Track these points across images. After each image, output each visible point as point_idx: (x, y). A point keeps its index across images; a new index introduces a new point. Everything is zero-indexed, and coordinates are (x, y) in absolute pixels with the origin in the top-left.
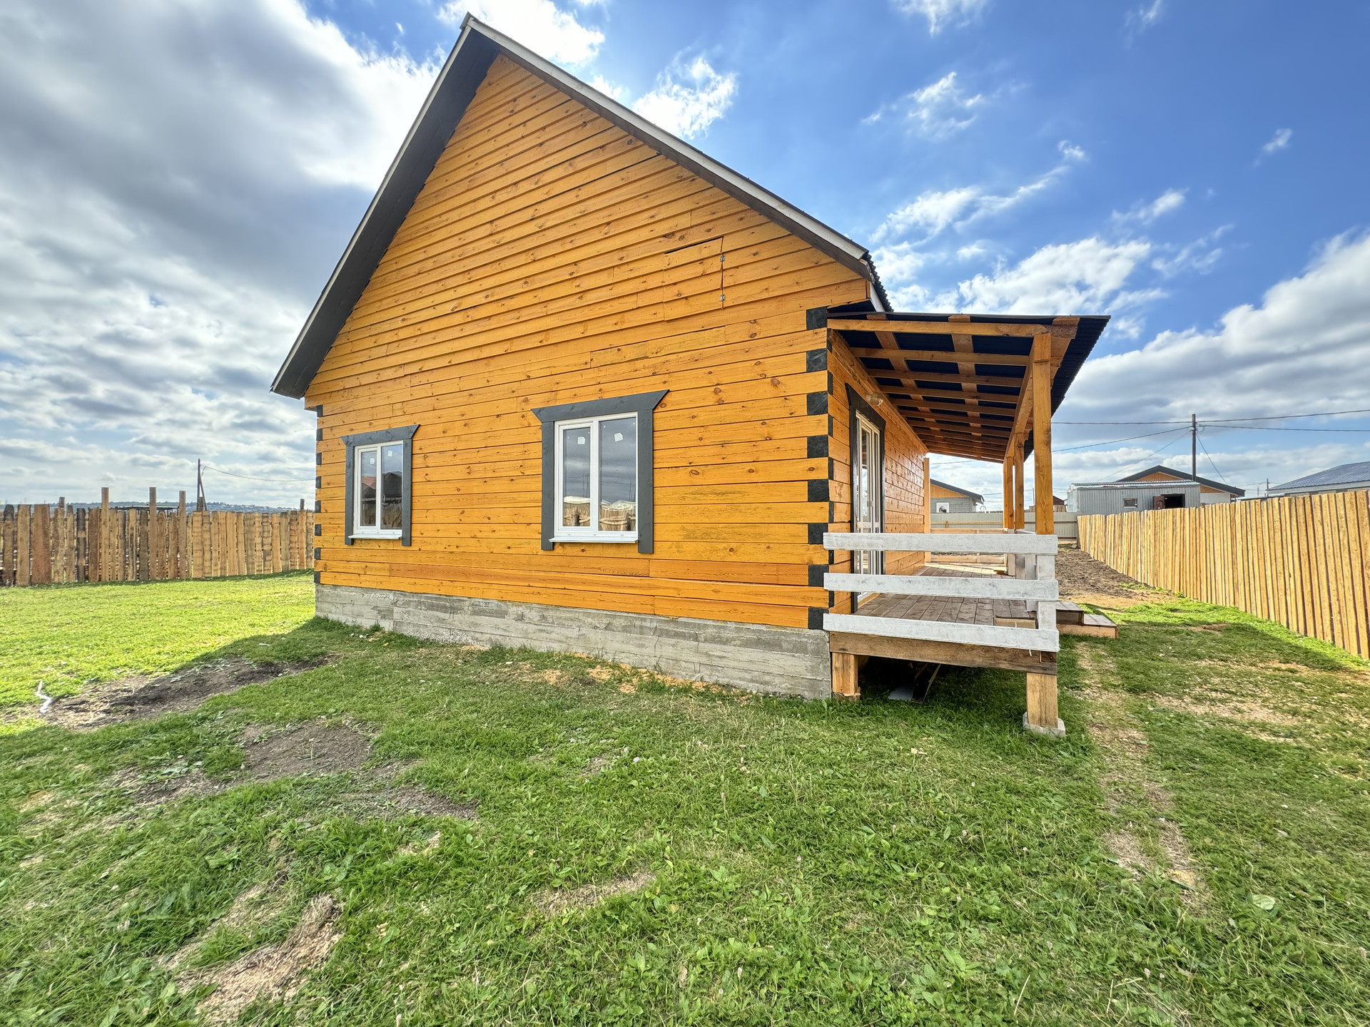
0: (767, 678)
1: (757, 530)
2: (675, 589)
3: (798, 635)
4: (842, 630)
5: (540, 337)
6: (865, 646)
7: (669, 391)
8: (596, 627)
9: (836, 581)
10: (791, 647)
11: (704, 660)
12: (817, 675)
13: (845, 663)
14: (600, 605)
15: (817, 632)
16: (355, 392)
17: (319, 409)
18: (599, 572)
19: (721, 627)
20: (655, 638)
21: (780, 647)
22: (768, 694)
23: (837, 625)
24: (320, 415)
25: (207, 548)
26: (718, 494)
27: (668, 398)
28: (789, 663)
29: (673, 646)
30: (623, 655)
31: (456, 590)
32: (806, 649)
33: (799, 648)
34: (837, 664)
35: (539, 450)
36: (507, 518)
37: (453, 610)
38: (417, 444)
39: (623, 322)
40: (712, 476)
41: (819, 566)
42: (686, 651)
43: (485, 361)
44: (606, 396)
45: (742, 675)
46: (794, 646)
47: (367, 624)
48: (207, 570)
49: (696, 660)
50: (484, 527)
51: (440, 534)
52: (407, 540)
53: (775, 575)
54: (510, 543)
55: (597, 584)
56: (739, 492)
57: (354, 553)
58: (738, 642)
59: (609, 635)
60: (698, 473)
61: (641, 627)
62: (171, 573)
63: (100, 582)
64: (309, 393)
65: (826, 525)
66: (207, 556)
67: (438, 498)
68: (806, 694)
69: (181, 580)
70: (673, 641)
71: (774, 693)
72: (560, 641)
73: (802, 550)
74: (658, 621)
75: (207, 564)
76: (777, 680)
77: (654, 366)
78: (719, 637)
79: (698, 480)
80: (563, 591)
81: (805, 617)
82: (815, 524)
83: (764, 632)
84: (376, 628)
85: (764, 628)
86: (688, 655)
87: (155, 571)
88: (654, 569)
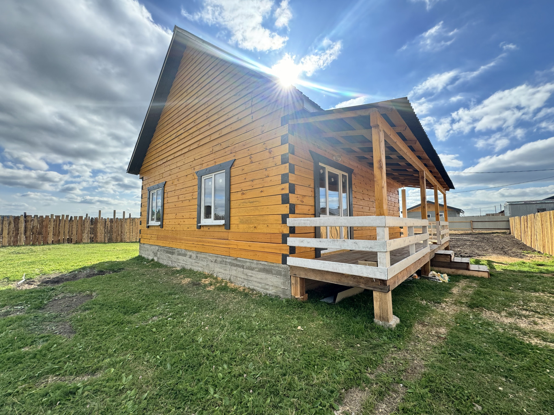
0: (267, 287)
1: (264, 218)
2: (236, 245)
3: (278, 267)
4: (294, 265)
5: (198, 143)
6: (303, 273)
7: (235, 160)
8: (212, 261)
9: (292, 241)
10: (275, 272)
11: (245, 277)
12: (285, 287)
13: (296, 281)
14: (213, 252)
15: (285, 265)
16: (151, 171)
17: (142, 178)
18: (213, 238)
19: (251, 262)
20: (230, 267)
21: (272, 272)
22: (267, 294)
23: (292, 262)
24: (143, 180)
25: (131, 231)
26: (251, 203)
27: (236, 163)
28: (275, 280)
29: (236, 270)
30: (220, 274)
31: (173, 245)
32: (281, 273)
33: (279, 273)
34: (293, 282)
35: (196, 188)
36: (188, 216)
37: (172, 253)
38: (166, 189)
39: (221, 133)
40: (249, 195)
41: (286, 234)
42: (240, 273)
43: (183, 155)
44: (217, 164)
45: (258, 285)
46: (277, 272)
47: (150, 258)
48: (131, 239)
49: (243, 277)
50: (182, 220)
51: (170, 223)
52: (162, 226)
53: (269, 239)
54: (188, 226)
55: (212, 242)
56: (258, 201)
57: (149, 231)
58: (257, 270)
59: (216, 265)
60: (244, 194)
61: (226, 262)
62: (119, 240)
63: (97, 242)
64: (140, 172)
65: (288, 215)
66: (131, 234)
67: (170, 209)
68: (281, 295)
69: (122, 242)
70: (235, 268)
71: (270, 294)
72: (201, 267)
73: (279, 227)
74: (231, 259)
75: (131, 237)
76: (271, 288)
77: (231, 150)
78: (251, 267)
79: (244, 197)
80: (203, 246)
81: (280, 258)
82: (284, 214)
83: (266, 265)
84: (153, 260)
85: (266, 263)
86: (241, 275)
87: (114, 239)
88: (230, 236)
